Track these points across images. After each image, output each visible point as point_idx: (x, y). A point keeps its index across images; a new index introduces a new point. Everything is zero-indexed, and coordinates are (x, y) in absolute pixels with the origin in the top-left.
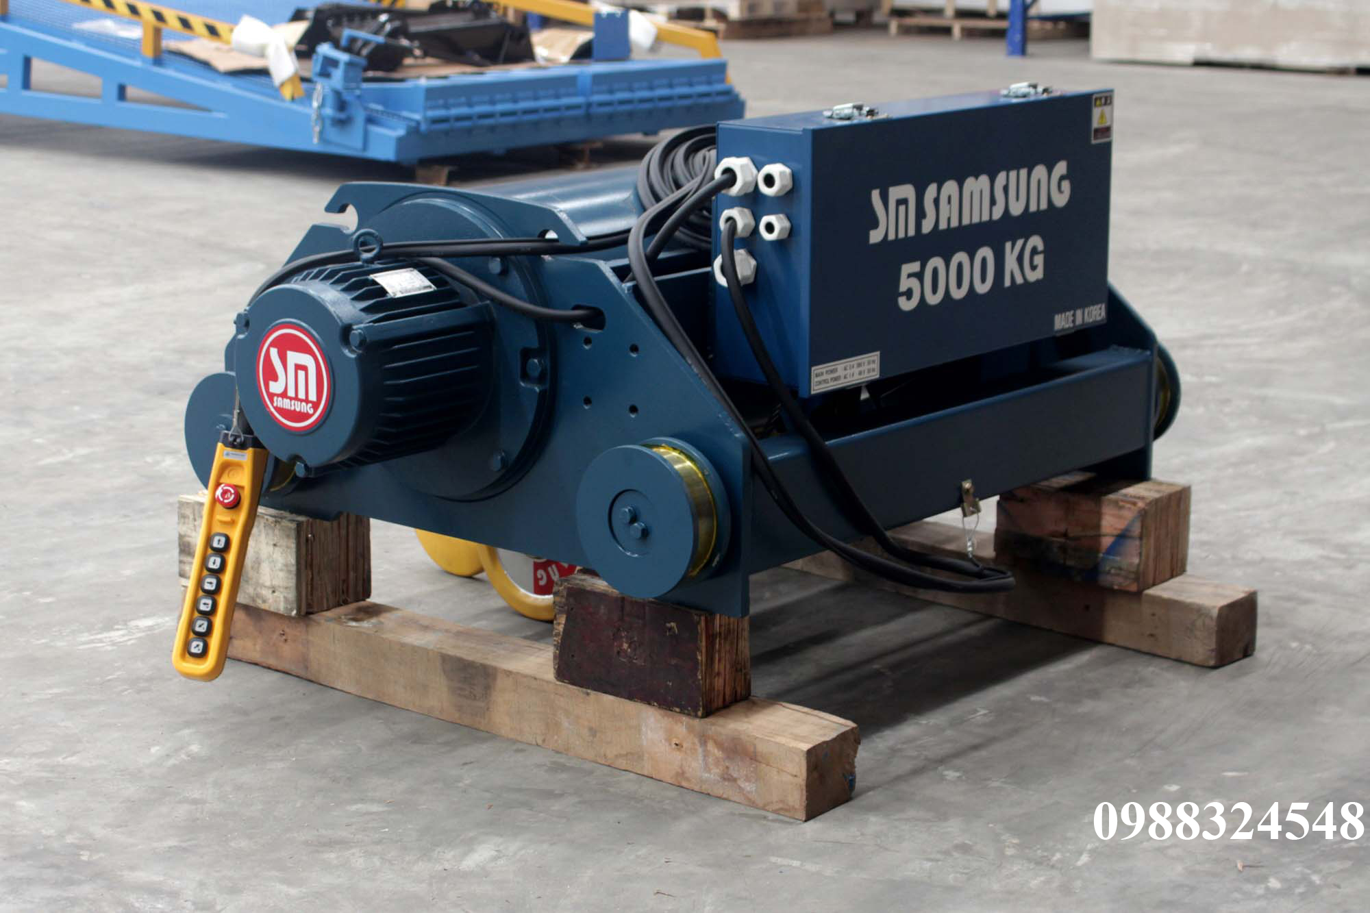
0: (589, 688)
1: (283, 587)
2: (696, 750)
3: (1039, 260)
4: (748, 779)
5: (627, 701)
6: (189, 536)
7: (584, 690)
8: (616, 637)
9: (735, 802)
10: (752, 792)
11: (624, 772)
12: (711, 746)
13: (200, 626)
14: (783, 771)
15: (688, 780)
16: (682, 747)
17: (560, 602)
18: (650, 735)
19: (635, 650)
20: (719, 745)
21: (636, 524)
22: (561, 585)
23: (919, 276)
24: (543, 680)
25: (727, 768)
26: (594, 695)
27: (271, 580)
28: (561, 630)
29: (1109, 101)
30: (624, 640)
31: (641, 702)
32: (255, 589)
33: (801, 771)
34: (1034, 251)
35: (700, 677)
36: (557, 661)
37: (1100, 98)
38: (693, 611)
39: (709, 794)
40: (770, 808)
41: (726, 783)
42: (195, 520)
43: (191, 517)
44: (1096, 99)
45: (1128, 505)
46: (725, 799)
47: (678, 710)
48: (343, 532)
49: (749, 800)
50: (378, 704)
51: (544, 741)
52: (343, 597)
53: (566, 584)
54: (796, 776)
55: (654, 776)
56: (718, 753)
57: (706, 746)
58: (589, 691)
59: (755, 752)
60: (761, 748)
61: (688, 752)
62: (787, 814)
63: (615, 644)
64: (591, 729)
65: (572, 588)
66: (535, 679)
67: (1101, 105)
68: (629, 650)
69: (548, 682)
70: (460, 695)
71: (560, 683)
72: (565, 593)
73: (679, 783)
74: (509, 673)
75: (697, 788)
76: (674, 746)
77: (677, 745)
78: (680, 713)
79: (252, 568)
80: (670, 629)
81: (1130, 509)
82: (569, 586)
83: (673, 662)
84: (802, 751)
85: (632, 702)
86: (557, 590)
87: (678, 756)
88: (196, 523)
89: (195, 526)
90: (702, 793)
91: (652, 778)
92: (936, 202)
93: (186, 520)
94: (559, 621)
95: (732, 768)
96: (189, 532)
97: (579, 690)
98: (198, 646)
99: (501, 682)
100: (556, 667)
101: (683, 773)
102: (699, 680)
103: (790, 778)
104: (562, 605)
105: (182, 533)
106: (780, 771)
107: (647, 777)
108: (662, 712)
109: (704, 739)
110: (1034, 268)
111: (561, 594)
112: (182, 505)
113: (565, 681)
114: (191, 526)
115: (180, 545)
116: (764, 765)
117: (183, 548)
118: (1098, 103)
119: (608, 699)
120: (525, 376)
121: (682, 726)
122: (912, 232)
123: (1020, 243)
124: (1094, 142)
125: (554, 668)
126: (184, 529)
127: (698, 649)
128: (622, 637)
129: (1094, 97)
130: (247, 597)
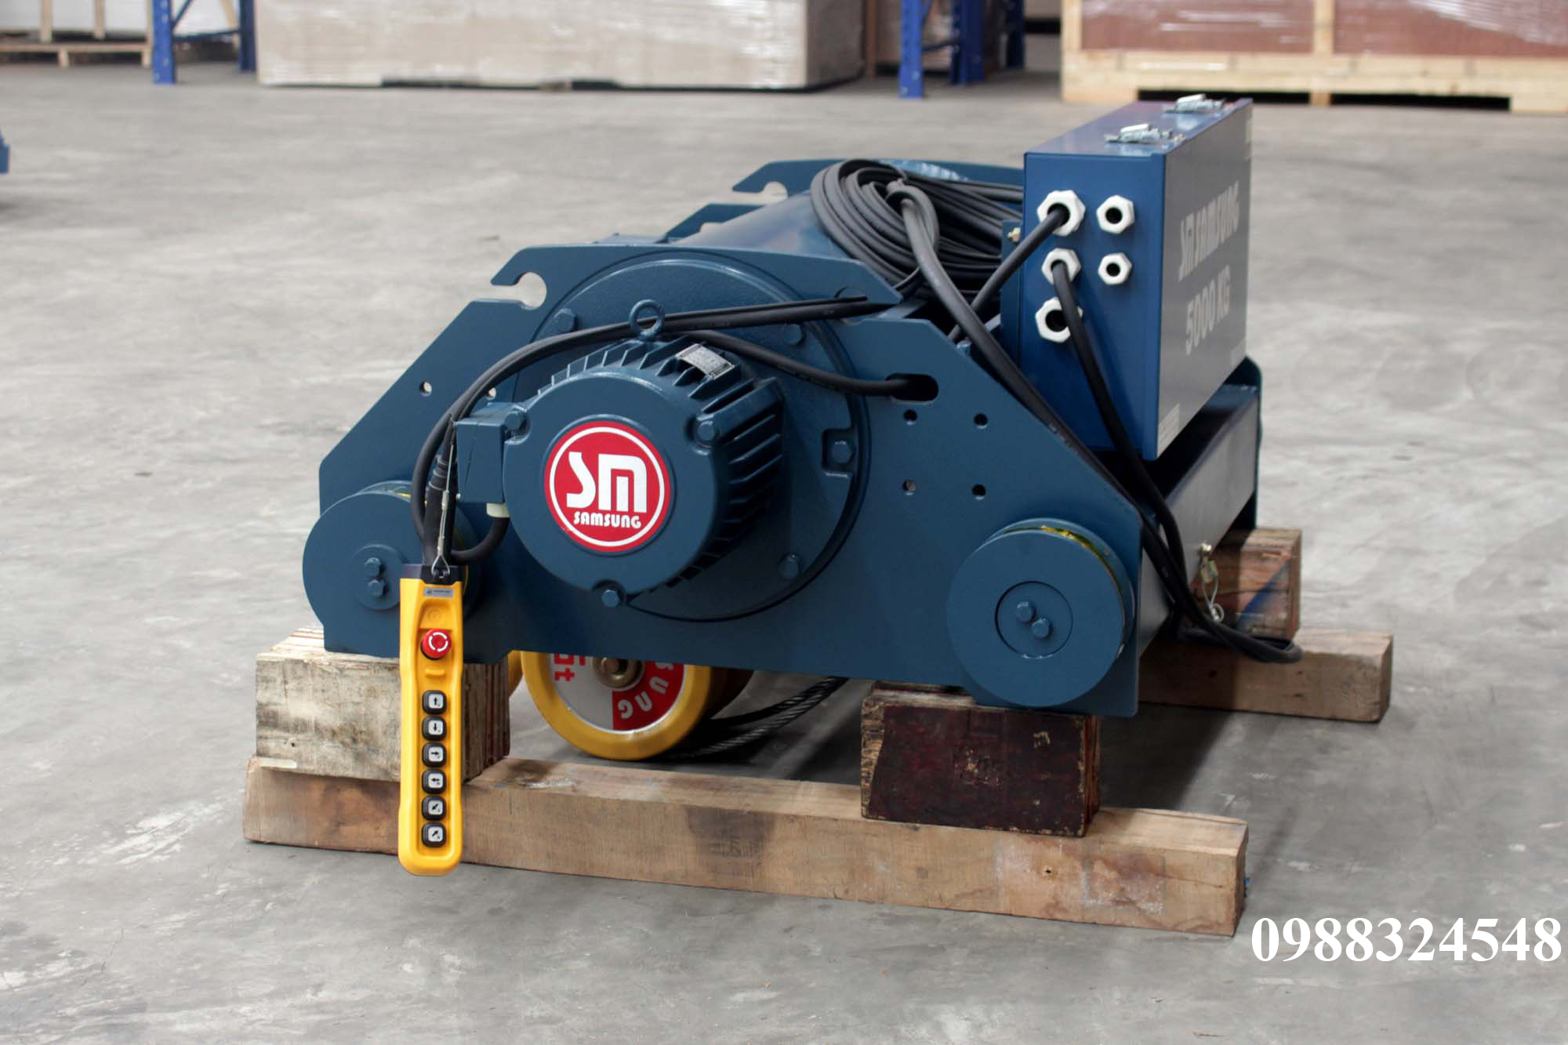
0: (916, 822)
2: (1076, 876)
3: (1228, 291)
4: (1151, 898)
5: (976, 830)
6: (275, 704)
7: (911, 825)
8: (959, 758)
9: (1133, 927)
10: (1158, 912)
11: (972, 914)
12: (1098, 867)
13: (434, 808)
14: (1203, 883)
15: (1064, 910)
16: (1057, 873)
17: (872, 726)
18: (1008, 865)
19: (985, 769)
20: (1111, 864)
21: (1040, 621)
22: (875, 705)
24: (846, 820)
25: (1122, 890)
26: (924, 829)
28: (875, 758)
30: (969, 759)
31: (993, 830)
32: (388, 759)
33: (1228, 880)
34: (1227, 282)
35: (1082, 790)
36: (868, 795)
38: (1074, 717)
39: (1094, 923)
40: (1184, 927)
41: (1121, 908)
42: (286, 682)
43: (280, 679)
45: (1273, 556)
46: (1119, 926)
47: (1048, 832)
48: (490, 676)
49: (1154, 922)
50: (586, 879)
51: (847, 892)
52: (489, 756)
53: (882, 703)
54: (1221, 887)
55: (1013, 913)
56: (1112, 875)
57: (1092, 868)
58: (918, 825)
59: (1163, 868)
60: (1171, 860)
61: (1065, 878)
62: (1209, 931)
63: (956, 766)
64: (919, 869)
65: (894, 707)
66: (836, 820)
68: (976, 771)
69: (854, 822)
70: (714, 853)
71: (873, 821)
72: (882, 716)
73: (1051, 915)
74: (793, 818)
75: (1076, 918)
76: (1045, 874)
77: (1048, 872)
78: (1052, 835)
79: (385, 733)
80: (1042, 738)
81: (1276, 560)
82: (888, 705)
83: (1043, 777)
84: (1231, 857)
85: (980, 830)
86: (868, 712)
87: (1049, 887)
88: (287, 687)
89: (285, 689)
90: (1085, 923)
91: (1011, 915)
93: (271, 685)
94: (871, 747)
95: (1129, 889)
96: (276, 699)
97: (902, 826)
98: (436, 832)
99: (778, 832)
100: (866, 803)
101: (1057, 903)
102: (1081, 794)
103: (1214, 889)
104: (875, 729)
105: (264, 701)
106: (1197, 883)
107: (1004, 914)
108: (1027, 837)
109: (1088, 861)
110: (1226, 300)
111: (874, 717)
112: (262, 665)
113: (880, 817)
114: (279, 689)
115: (258, 716)
116: (1177, 880)
117: (263, 719)
119: (946, 832)
120: (827, 463)
121: (1055, 850)
125: (863, 805)
126: (264, 696)
127: (1080, 759)
128: (966, 757)
130: (375, 770)
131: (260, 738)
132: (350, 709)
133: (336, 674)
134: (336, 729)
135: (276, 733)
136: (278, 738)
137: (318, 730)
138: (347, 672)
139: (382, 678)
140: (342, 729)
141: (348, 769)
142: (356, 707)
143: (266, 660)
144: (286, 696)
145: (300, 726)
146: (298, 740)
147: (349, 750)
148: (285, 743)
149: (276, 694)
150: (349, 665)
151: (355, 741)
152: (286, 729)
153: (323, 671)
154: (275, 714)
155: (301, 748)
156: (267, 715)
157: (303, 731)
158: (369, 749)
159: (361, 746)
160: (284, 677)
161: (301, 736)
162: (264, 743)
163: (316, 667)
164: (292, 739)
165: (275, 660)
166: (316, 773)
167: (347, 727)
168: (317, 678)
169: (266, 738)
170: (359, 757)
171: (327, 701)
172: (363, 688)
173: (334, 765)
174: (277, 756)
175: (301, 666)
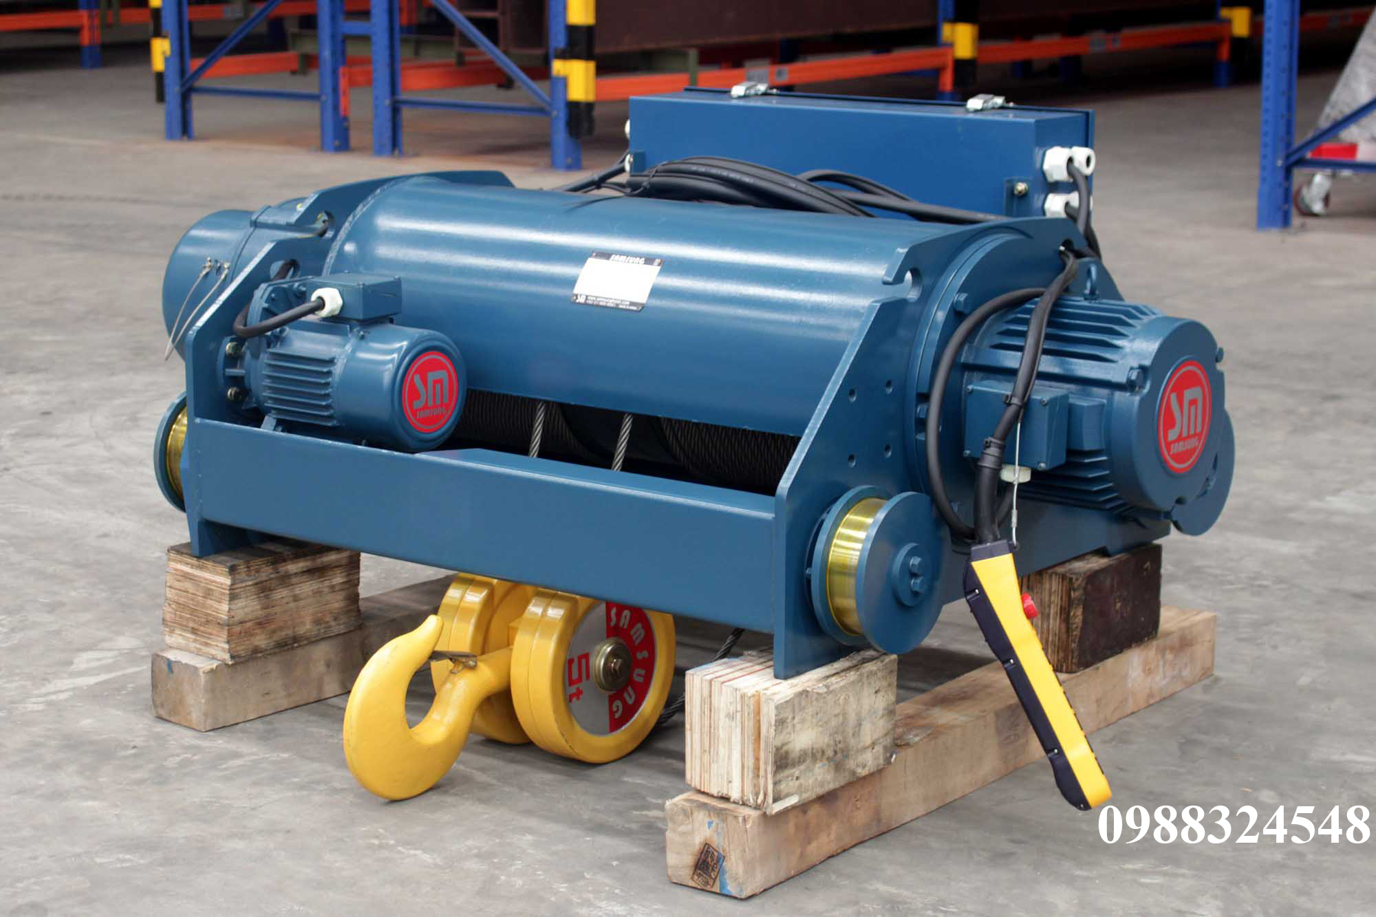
0: (1097, 663)
1: (883, 737)
2: (1158, 665)
4: (1186, 665)
6: (787, 744)
7: (1096, 666)
8: (1114, 601)
9: (1179, 691)
10: (1188, 674)
11: (1118, 722)
12: (1167, 654)
15: (1153, 695)
18: (1133, 674)
19: (1123, 604)
20: (1172, 649)
25: (1175, 665)
27: (872, 736)
28: (1080, 621)
31: (1126, 650)
39: (1165, 698)
40: (1198, 678)
42: (794, 718)
46: (1175, 693)
49: (1185, 682)
54: (1210, 640)
55: (1135, 710)
57: (1165, 656)
58: (1099, 665)
61: (1155, 670)
62: (1206, 676)
63: (1113, 608)
68: (1120, 608)
70: (1007, 744)
72: (1085, 584)
73: (1148, 702)
75: (1157, 699)
76: (1147, 672)
77: (1148, 669)
78: (1148, 640)
79: (853, 735)
83: (1147, 597)
85: (1122, 654)
87: (1149, 680)
88: (795, 722)
89: (794, 725)
91: (1133, 713)
93: (785, 724)
94: (1078, 614)
95: (1178, 663)
96: (787, 738)
97: (1092, 669)
100: (1075, 660)
101: (1150, 692)
105: (779, 744)
106: (1201, 644)
107: (1131, 714)
108: (1142, 647)
109: (1162, 651)
111: (1081, 587)
114: (790, 728)
115: (773, 763)
116: (1196, 645)
117: (778, 764)
119: (1110, 663)
121: (1151, 651)
128: (1116, 599)
130: (847, 774)
131: (775, 784)
132: (834, 723)
133: (826, 693)
134: (825, 747)
135: (787, 772)
136: (787, 777)
137: (814, 755)
138: (831, 689)
139: (853, 682)
140: (828, 745)
141: (829, 783)
142: (837, 719)
143: (782, 701)
144: (794, 731)
145: (803, 758)
146: (801, 772)
147: (831, 763)
148: (792, 780)
149: (787, 733)
150: (833, 679)
151: (836, 752)
152: (794, 765)
153: (818, 694)
154: (787, 753)
155: (802, 781)
156: (781, 758)
157: (804, 761)
158: (843, 757)
159: (839, 755)
160: (794, 712)
161: (802, 767)
162: (778, 787)
163: (813, 692)
164: (797, 773)
165: (788, 699)
166: (811, 799)
167: (832, 742)
168: (814, 703)
169: (780, 781)
170: (838, 767)
171: (820, 723)
172: (842, 697)
173: (822, 784)
174: (787, 795)
175: (804, 696)
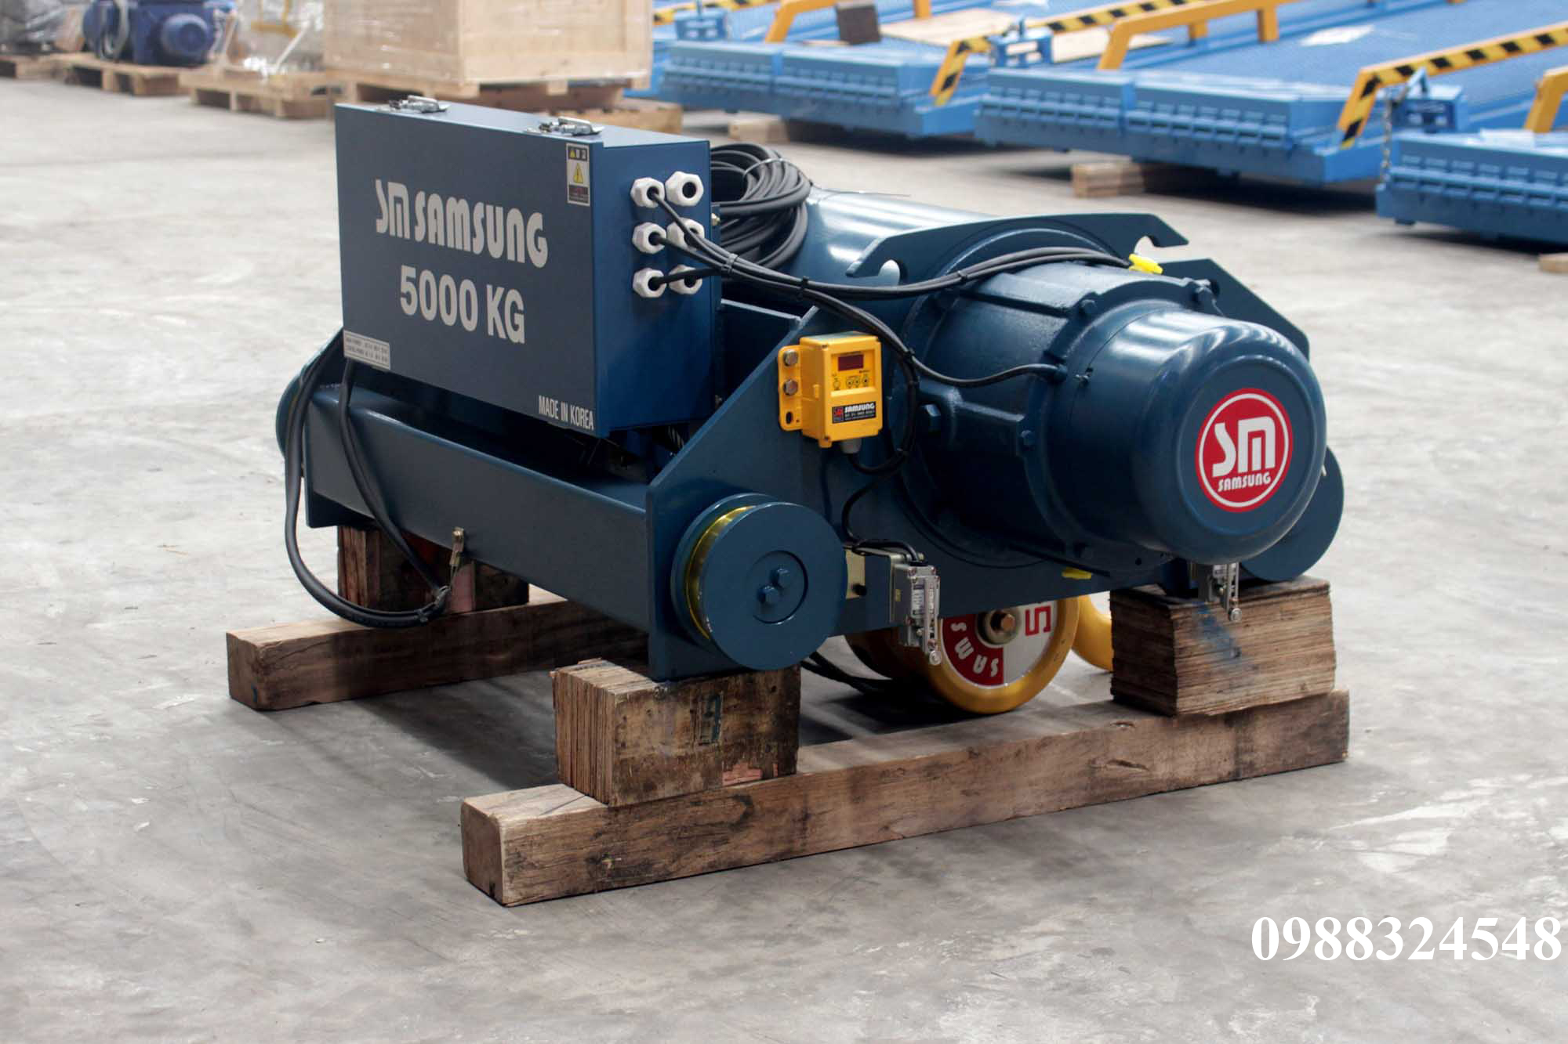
3: (520, 319)
23: (416, 282)
29: (584, 157)
34: (514, 308)
37: (575, 149)
44: (570, 148)
67: (575, 159)
92: (425, 210)
110: (516, 327)
118: (572, 154)
122: (407, 236)
123: (500, 291)
124: (570, 202)
129: (568, 144)
